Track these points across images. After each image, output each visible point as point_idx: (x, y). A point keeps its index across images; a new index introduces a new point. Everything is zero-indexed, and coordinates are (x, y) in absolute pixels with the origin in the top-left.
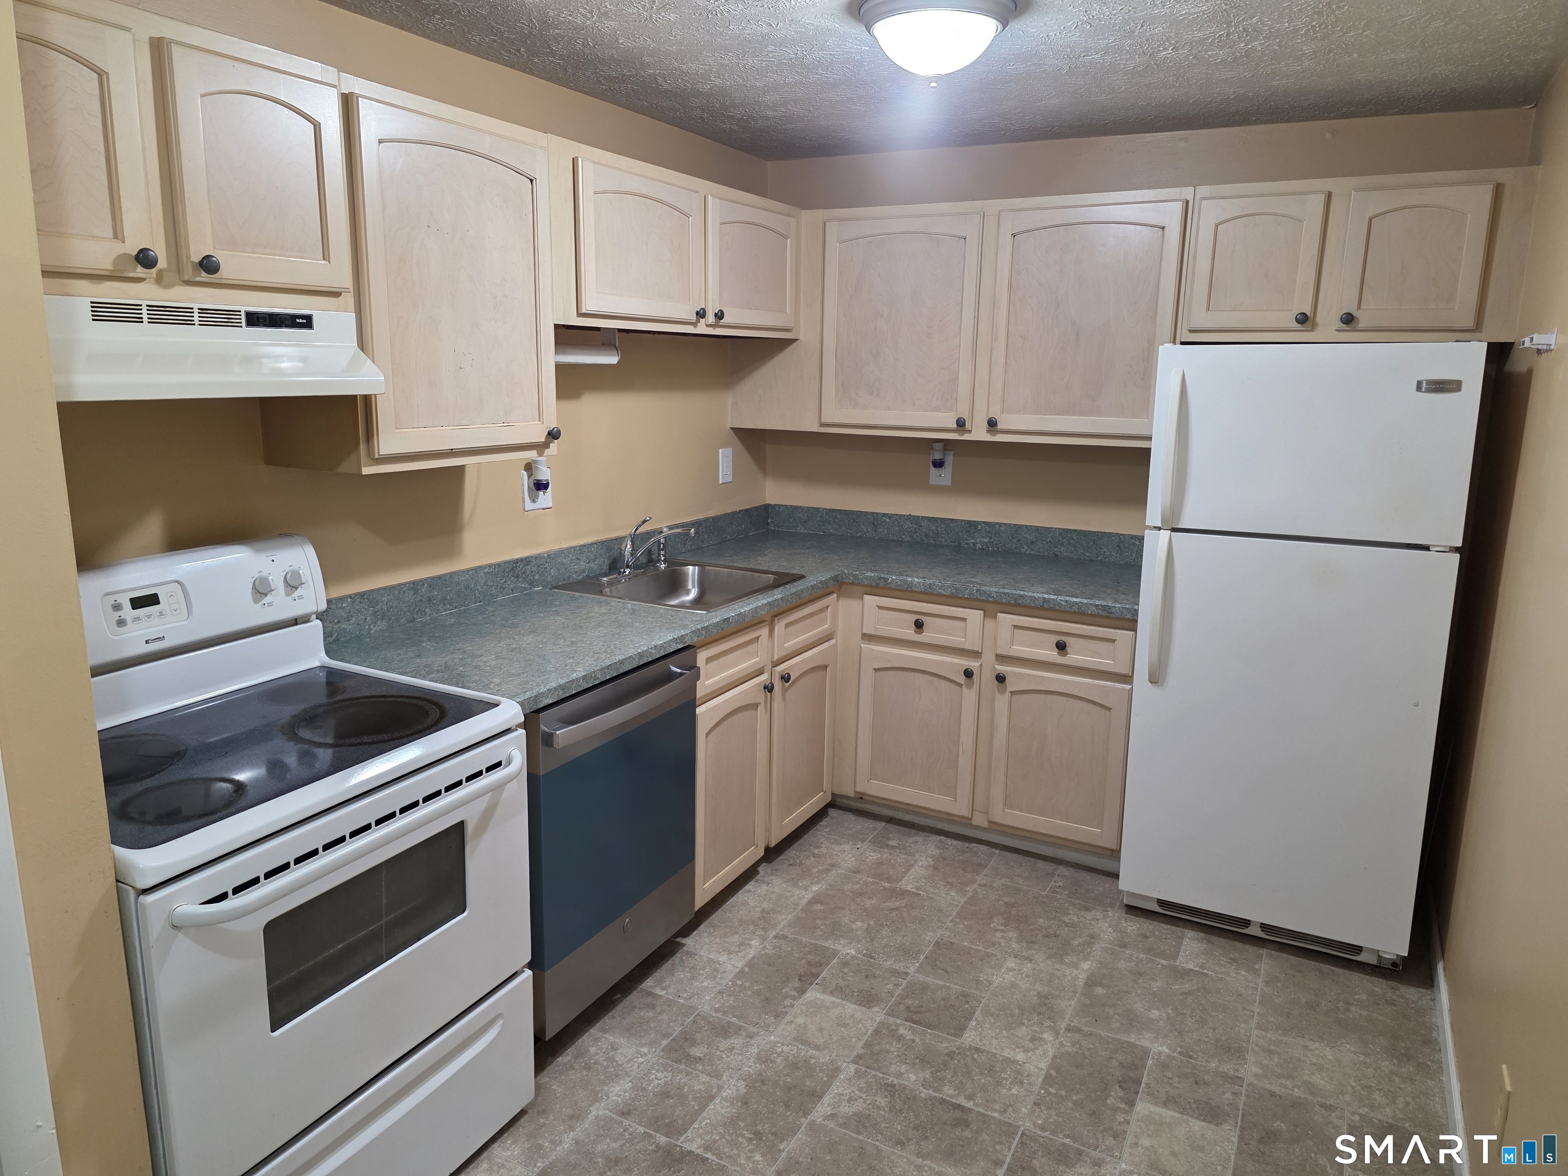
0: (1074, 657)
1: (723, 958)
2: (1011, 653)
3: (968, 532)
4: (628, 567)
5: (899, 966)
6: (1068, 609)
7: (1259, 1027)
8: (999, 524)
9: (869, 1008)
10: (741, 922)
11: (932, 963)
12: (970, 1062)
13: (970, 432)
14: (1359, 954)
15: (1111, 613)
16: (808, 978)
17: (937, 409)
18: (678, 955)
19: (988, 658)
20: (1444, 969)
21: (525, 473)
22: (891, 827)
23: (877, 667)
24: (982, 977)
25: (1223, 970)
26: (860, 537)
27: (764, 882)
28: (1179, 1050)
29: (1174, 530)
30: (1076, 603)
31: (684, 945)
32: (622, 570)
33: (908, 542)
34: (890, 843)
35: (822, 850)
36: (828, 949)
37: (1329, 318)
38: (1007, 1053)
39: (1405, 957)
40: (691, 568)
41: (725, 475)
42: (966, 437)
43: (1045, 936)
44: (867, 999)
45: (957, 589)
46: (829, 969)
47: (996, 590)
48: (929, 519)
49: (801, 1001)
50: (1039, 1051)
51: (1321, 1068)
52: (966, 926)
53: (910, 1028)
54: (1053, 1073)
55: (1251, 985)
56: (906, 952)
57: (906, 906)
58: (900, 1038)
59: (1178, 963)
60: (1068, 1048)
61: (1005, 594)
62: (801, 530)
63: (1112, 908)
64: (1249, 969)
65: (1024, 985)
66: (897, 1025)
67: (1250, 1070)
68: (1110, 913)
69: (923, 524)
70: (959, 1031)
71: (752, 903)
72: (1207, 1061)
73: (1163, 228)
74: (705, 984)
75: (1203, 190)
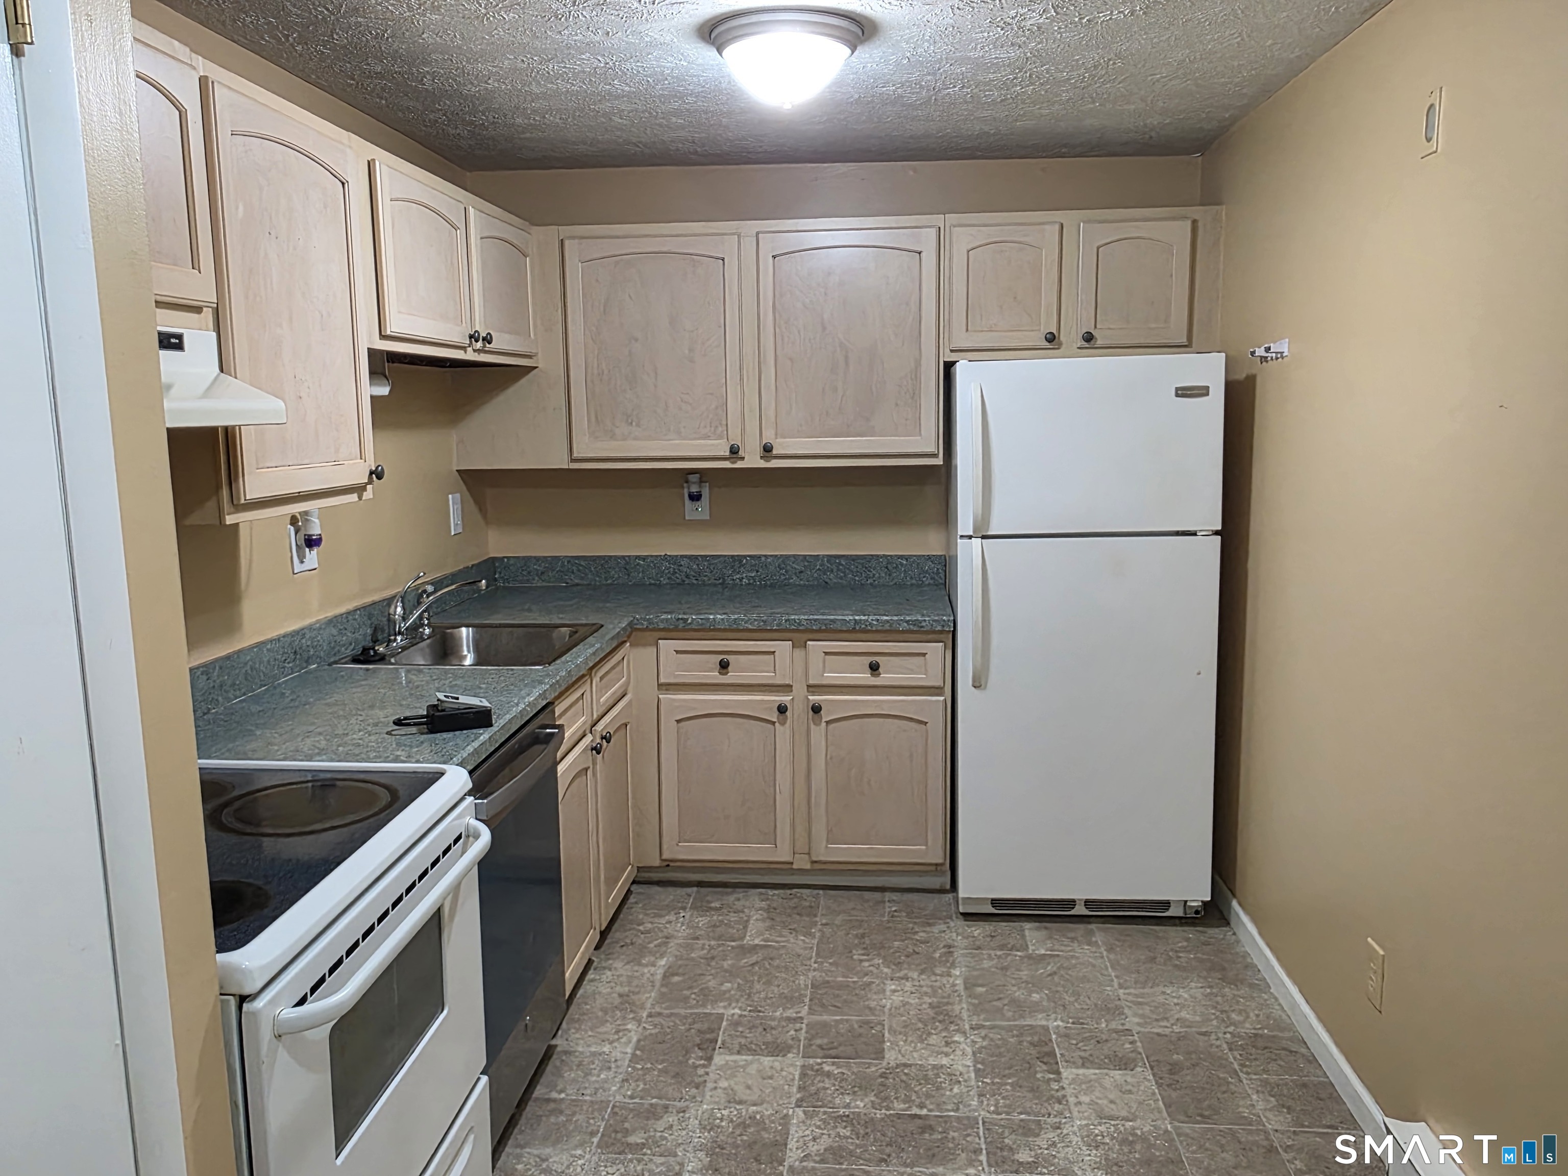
0: (886, 677)
1: (606, 1048)
2: (825, 682)
3: (732, 567)
4: (400, 633)
5: (790, 1013)
6: (880, 628)
7: (1121, 986)
8: (765, 556)
9: (784, 1056)
10: (605, 1011)
11: (818, 1004)
12: (904, 1078)
13: (743, 459)
14: (1168, 909)
15: (922, 627)
16: (708, 1046)
17: (707, 437)
18: (555, 1057)
19: (799, 690)
20: (1240, 904)
21: (292, 528)
22: (704, 890)
23: (678, 718)
24: (873, 1004)
25: (1070, 948)
26: (611, 584)
27: (604, 968)
28: (1071, 1021)
29: (984, 537)
30: (888, 621)
31: (556, 1046)
32: (392, 638)
33: (667, 584)
34: (713, 905)
35: (646, 925)
36: (711, 1014)
37: (1071, 336)
38: (932, 1061)
39: (1208, 902)
40: (464, 630)
41: (456, 525)
42: (739, 465)
43: (907, 956)
44: (778, 1049)
45: (764, 622)
46: (724, 1033)
47: (806, 617)
48: (690, 557)
49: (713, 1067)
50: (959, 1052)
51: (1183, 1007)
52: (831, 964)
53: (833, 1064)
54: (979, 1066)
55: (1098, 954)
56: (789, 1000)
57: (764, 959)
58: (829, 1075)
59: (1030, 952)
60: (981, 1043)
61: (815, 620)
62: (537, 583)
63: (951, 918)
64: (1089, 943)
65: (914, 1001)
66: (820, 1064)
67: (1132, 1021)
68: (952, 924)
69: (682, 563)
70: (880, 1054)
71: (605, 990)
72: (1097, 1024)
73: (920, 253)
74: (602, 1076)
75: (952, 218)
